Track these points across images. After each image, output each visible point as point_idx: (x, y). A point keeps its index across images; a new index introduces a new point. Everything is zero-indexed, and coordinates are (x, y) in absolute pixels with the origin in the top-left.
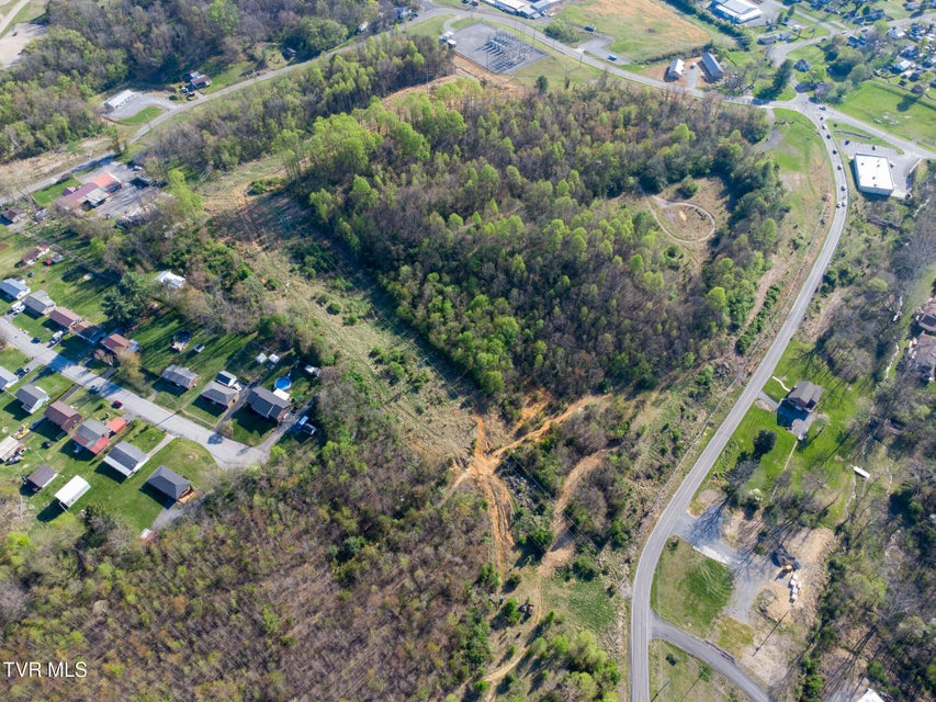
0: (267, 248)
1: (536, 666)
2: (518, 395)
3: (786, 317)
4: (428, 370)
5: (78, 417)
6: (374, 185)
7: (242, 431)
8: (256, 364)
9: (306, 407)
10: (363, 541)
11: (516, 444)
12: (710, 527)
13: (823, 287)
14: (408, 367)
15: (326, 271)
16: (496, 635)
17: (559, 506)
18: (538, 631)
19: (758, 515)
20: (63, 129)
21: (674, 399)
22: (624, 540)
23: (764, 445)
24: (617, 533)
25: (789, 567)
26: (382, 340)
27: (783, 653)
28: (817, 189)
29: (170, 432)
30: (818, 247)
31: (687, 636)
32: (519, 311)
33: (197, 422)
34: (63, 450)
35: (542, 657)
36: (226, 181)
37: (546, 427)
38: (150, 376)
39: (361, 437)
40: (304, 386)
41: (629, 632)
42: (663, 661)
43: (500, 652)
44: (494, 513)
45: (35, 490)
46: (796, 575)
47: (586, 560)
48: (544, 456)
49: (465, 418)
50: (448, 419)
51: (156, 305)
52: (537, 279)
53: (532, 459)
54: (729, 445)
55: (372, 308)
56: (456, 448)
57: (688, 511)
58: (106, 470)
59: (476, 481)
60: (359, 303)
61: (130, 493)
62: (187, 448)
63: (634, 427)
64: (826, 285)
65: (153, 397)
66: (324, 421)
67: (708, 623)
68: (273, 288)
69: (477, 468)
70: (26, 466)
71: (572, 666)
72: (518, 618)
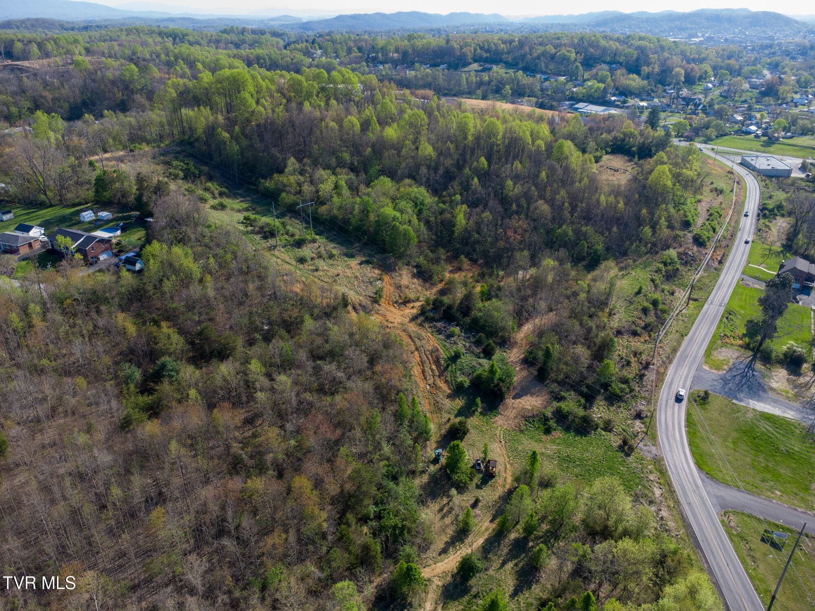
4: (317, 237)
9: (137, 249)
12: (746, 381)
13: (764, 214)
15: (197, 177)
16: (434, 506)
17: (514, 355)
19: (807, 371)
21: (639, 274)
22: (624, 392)
24: (609, 385)
28: (719, 170)
30: (742, 193)
31: (780, 506)
41: (677, 502)
42: (757, 544)
43: (443, 530)
44: (413, 359)
49: (366, 271)
50: (343, 271)
54: (728, 313)
55: (250, 207)
57: (706, 368)
60: (236, 202)
69: (384, 316)
72: (471, 480)
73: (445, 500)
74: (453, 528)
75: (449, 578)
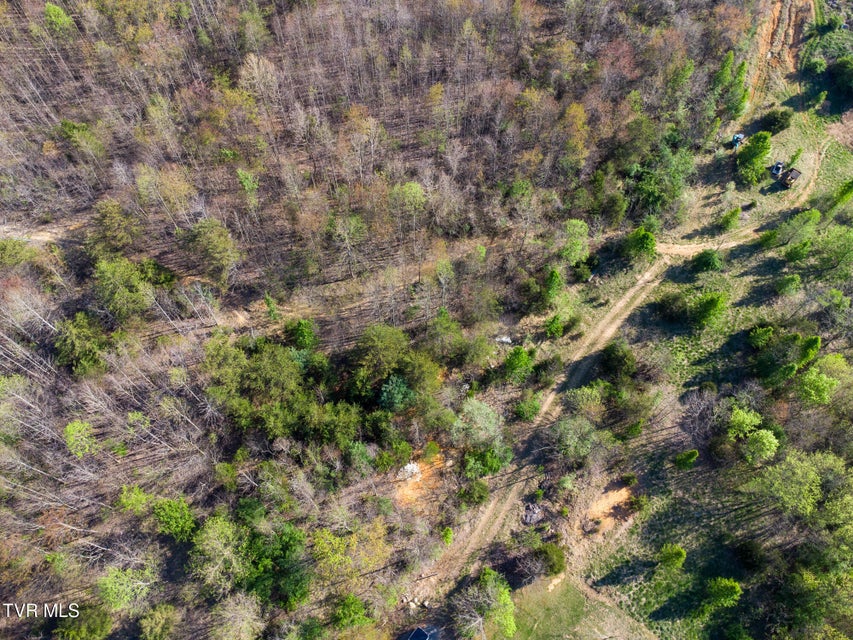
16: (702, 191)
43: (699, 218)
72: (759, 181)
73: (717, 190)
74: (711, 220)
75: (680, 262)
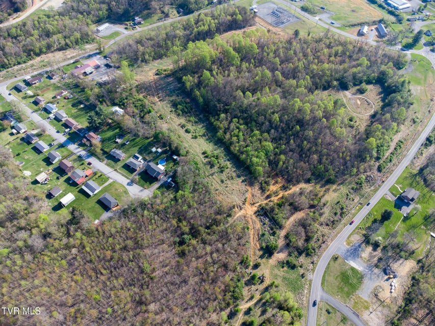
0: (161, 100)
1: (264, 305)
2: (269, 179)
3: (405, 156)
4: (228, 163)
5: (72, 167)
6: (212, 75)
7: (142, 182)
8: (151, 152)
9: (171, 174)
10: (191, 237)
11: (265, 202)
12: (354, 252)
13: (426, 143)
14: (219, 161)
15: (186, 113)
16: (247, 288)
17: (283, 233)
18: (266, 289)
19: (379, 249)
20: (78, 39)
21: (344, 189)
22: (312, 253)
23: (386, 216)
24: (309, 249)
25: (392, 276)
26: (209, 147)
27: (384, 317)
28: (429, 95)
29: (111, 178)
30: (425, 124)
31: (337, 301)
32: (274, 140)
33: (123, 175)
34: (66, 181)
35: (267, 301)
36: (146, 68)
37: (280, 196)
38: (105, 153)
39: (194, 190)
40: (171, 164)
41: (310, 295)
42: (324, 312)
43: (248, 295)
44: (251, 232)
45: (52, 197)
46: (395, 280)
47: (292, 260)
48: (278, 209)
49: (243, 187)
50: (235, 187)
51: (110, 121)
52: (284, 126)
53: (272, 210)
54: (369, 214)
55: (206, 132)
56: (237, 200)
57: (345, 243)
58: (82, 192)
59: (245, 217)
60: (200, 129)
61: (92, 203)
62: (117, 186)
63: (323, 200)
64: (428, 142)
65: (105, 162)
66: (179, 181)
67: (348, 297)
68: (162, 119)
69: (246, 211)
70: (49, 186)
71: (281, 307)
72: (258, 282)
73: (250, 287)
75: (246, 309)
